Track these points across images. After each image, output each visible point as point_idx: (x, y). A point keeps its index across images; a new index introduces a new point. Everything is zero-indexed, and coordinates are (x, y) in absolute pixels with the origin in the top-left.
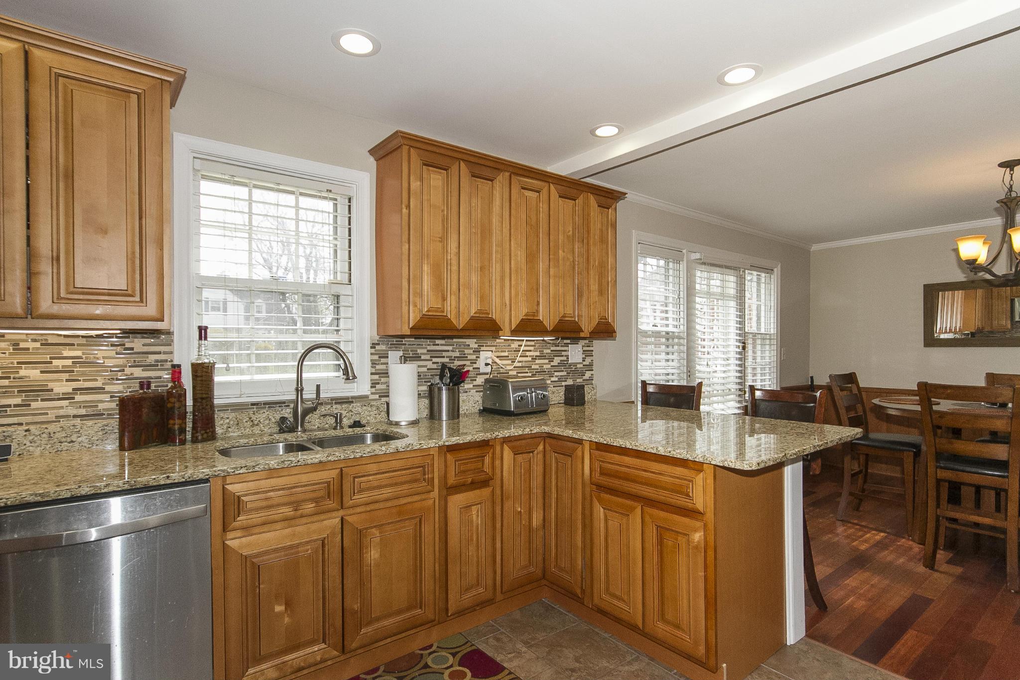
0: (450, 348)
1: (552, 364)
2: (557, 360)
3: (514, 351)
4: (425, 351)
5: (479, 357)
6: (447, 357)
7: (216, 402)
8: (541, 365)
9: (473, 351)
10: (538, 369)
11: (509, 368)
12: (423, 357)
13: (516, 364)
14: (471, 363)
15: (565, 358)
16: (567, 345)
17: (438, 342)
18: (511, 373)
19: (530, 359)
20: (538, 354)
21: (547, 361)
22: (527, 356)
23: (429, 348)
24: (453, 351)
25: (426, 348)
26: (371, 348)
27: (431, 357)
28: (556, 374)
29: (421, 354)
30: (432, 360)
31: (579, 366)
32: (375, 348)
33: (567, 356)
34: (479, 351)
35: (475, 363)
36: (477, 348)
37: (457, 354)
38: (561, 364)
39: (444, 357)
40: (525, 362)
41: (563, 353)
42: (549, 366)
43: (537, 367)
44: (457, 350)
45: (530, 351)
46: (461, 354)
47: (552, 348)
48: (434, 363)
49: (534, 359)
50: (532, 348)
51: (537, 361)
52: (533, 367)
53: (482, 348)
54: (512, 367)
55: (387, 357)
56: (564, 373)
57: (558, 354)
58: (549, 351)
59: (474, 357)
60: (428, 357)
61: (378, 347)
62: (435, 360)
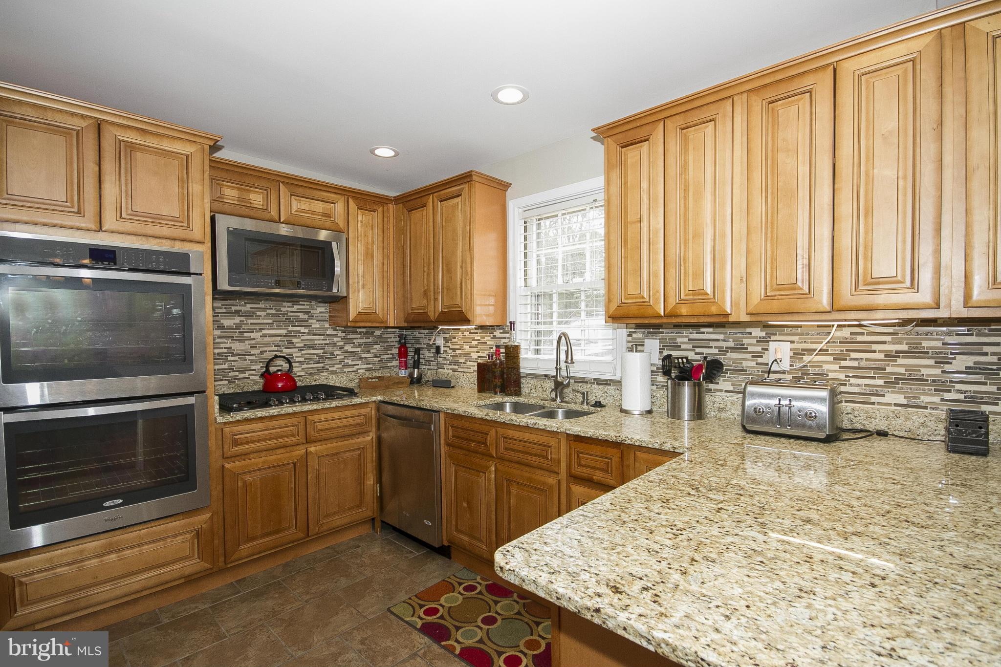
0: (721, 337)
3: (841, 342)
4: (686, 340)
5: (767, 349)
6: (716, 347)
7: (522, 371)
9: (758, 341)
10: (904, 374)
11: (826, 367)
12: (683, 346)
13: (844, 363)
14: (753, 356)
17: (702, 330)
19: (879, 356)
20: (904, 347)
21: (932, 362)
22: (874, 351)
23: (691, 337)
24: (724, 340)
25: (688, 336)
26: (628, 336)
27: (693, 347)
29: (681, 343)
30: (694, 350)
32: (631, 336)
34: (768, 342)
35: (762, 357)
36: (764, 338)
37: (731, 344)
39: (711, 347)
40: (866, 360)
42: (938, 371)
43: (902, 370)
44: (731, 340)
45: (884, 343)
46: (737, 344)
48: (696, 354)
49: (892, 356)
50: (888, 338)
51: (900, 361)
52: (889, 369)
53: (773, 338)
55: (643, 345)
59: (759, 349)
60: (690, 347)
61: (634, 335)
62: (698, 350)
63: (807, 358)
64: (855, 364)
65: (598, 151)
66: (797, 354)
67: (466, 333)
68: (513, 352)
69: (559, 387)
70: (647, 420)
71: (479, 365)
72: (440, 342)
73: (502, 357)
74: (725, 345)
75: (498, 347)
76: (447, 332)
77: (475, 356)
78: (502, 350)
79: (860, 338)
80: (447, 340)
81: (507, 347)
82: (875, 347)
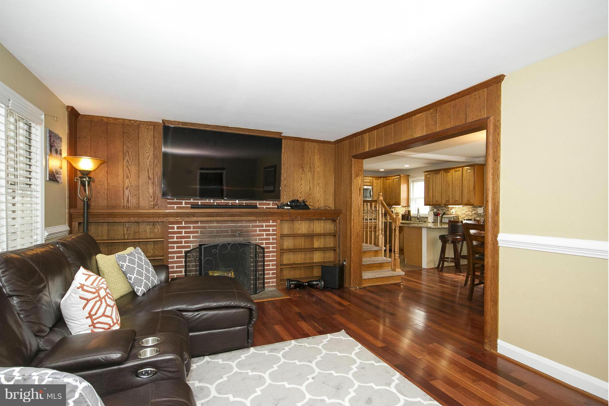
1: (472, 213)
2: (473, 212)
7: (411, 216)
8: (469, 213)
11: (459, 213)
15: (476, 212)
16: (477, 208)
17: (443, 207)
18: (460, 215)
19: (465, 211)
20: (468, 210)
21: (470, 212)
26: (431, 208)
28: (473, 216)
31: (482, 214)
33: (477, 211)
36: (451, 209)
37: (447, 210)
38: (475, 213)
41: (476, 210)
42: (471, 214)
47: (472, 209)
49: (466, 212)
51: (467, 212)
52: (466, 214)
54: (460, 213)
56: (476, 216)
57: (474, 210)
58: (471, 209)
62: (442, 211)
63: (457, 212)
64: (462, 213)
65: (423, 174)
66: (456, 211)
67: (399, 208)
68: (409, 212)
69: (418, 219)
70: (433, 224)
71: (402, 215)
72: (393, 210)
73: (407, 213)
74: (446, 210)
75: (406, 211)
76: (395, 207)
77: (401, 213)
78: (407, 211)
79: (463, 209)
80: (394, 209)
81: (408, 211)
82: (465, 210)
